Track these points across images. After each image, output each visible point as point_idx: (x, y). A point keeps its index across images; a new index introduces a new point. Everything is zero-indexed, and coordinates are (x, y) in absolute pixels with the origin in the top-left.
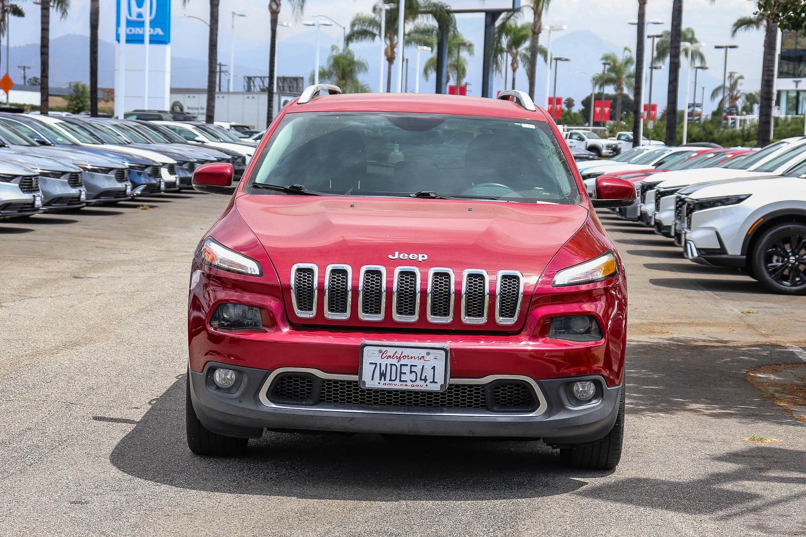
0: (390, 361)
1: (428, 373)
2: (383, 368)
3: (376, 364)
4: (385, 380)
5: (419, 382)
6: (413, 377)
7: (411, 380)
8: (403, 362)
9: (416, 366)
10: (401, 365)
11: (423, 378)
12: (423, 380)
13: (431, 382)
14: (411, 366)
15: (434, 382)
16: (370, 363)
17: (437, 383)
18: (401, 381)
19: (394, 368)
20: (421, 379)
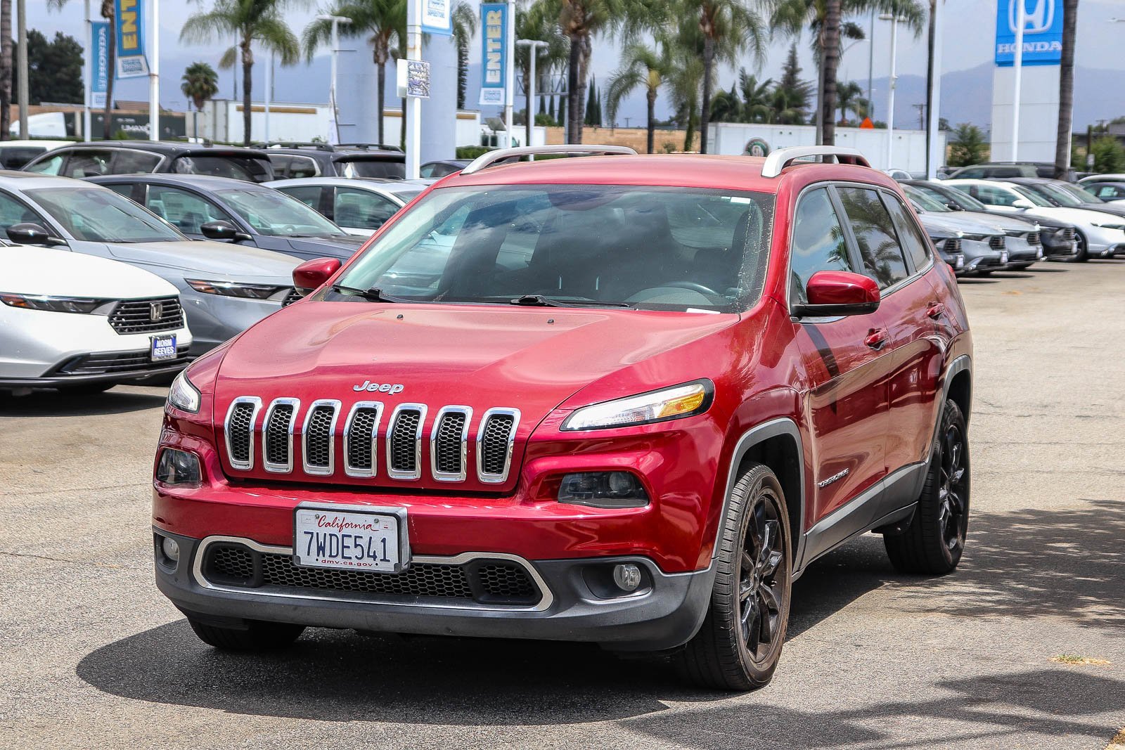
0: (330, 530)
1: (377, 547)
2: (321, 540)
3: (312, 533)
4: (324, 556)
5: (366, 560)
6: (358, 552)
7: (356, 557)
8: (346, 531)
9: (361, 537)
10: (344, 536)
11: (371, 554)
12: (371, 556)
13: (381, 560)
14: (356, 537)
15: (384, 560)
16: (305, 533)
17: (389, 561)
18: (343, 557)
19: (334, 539)
20: (369, 556)
